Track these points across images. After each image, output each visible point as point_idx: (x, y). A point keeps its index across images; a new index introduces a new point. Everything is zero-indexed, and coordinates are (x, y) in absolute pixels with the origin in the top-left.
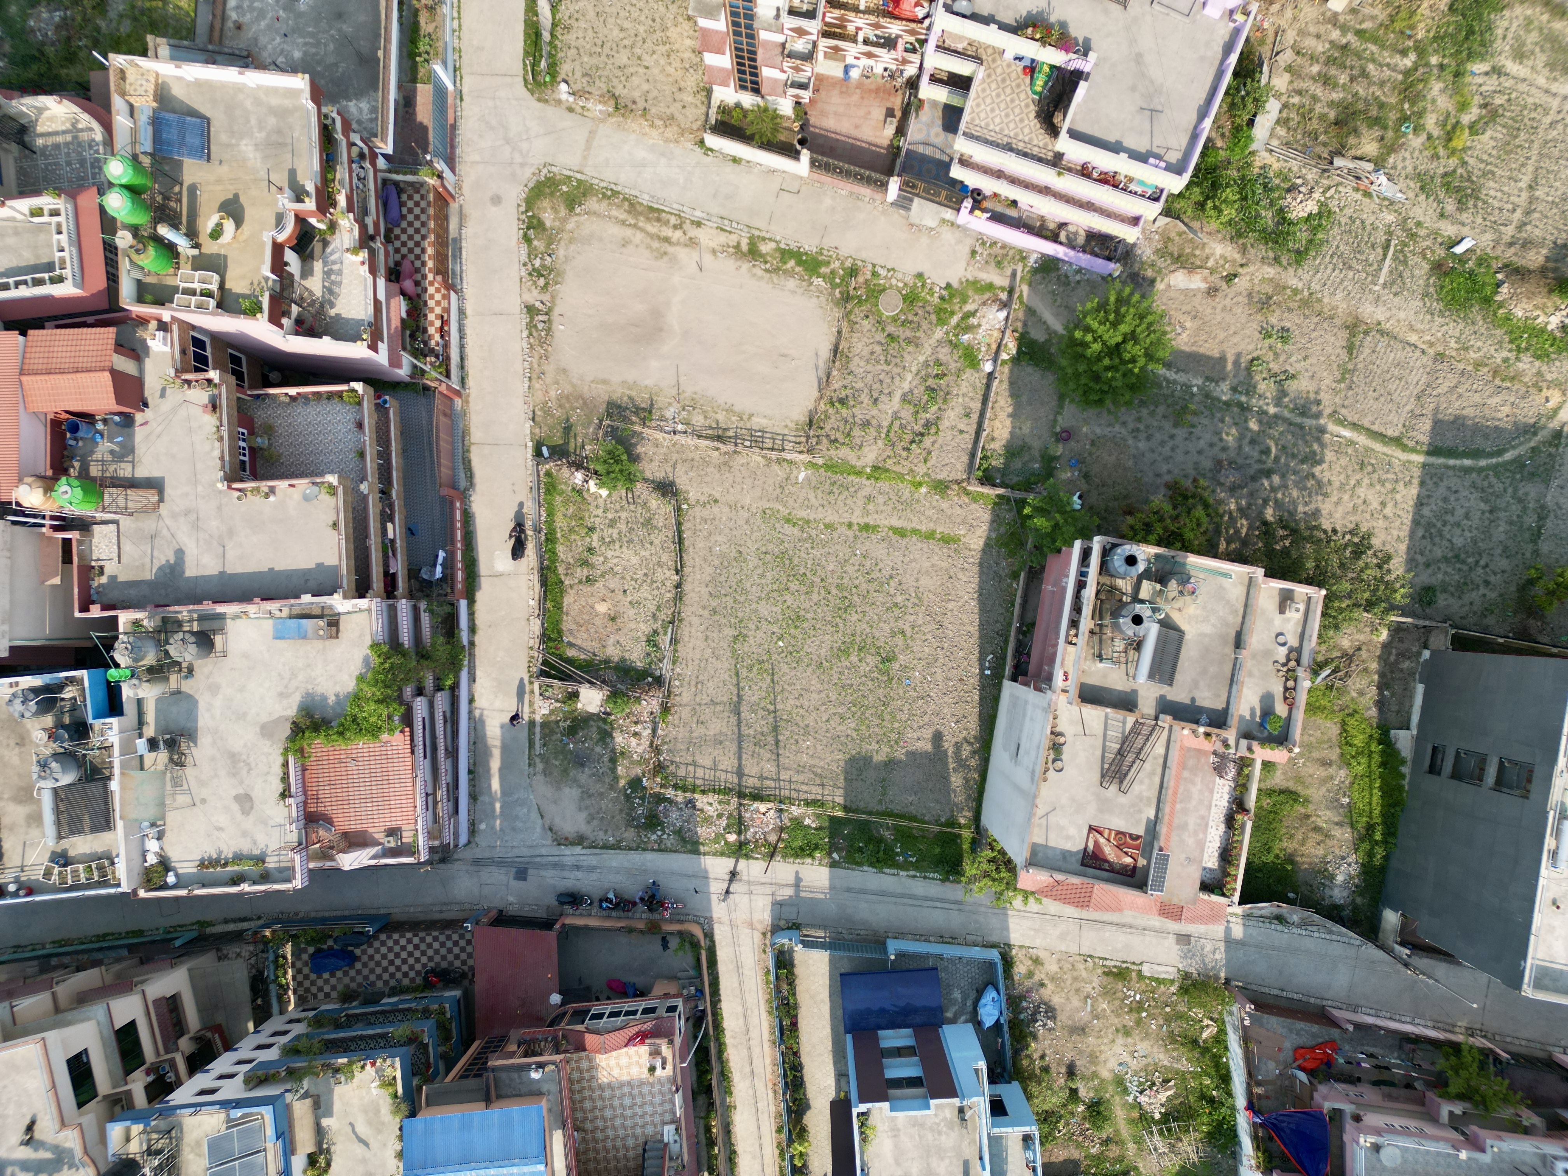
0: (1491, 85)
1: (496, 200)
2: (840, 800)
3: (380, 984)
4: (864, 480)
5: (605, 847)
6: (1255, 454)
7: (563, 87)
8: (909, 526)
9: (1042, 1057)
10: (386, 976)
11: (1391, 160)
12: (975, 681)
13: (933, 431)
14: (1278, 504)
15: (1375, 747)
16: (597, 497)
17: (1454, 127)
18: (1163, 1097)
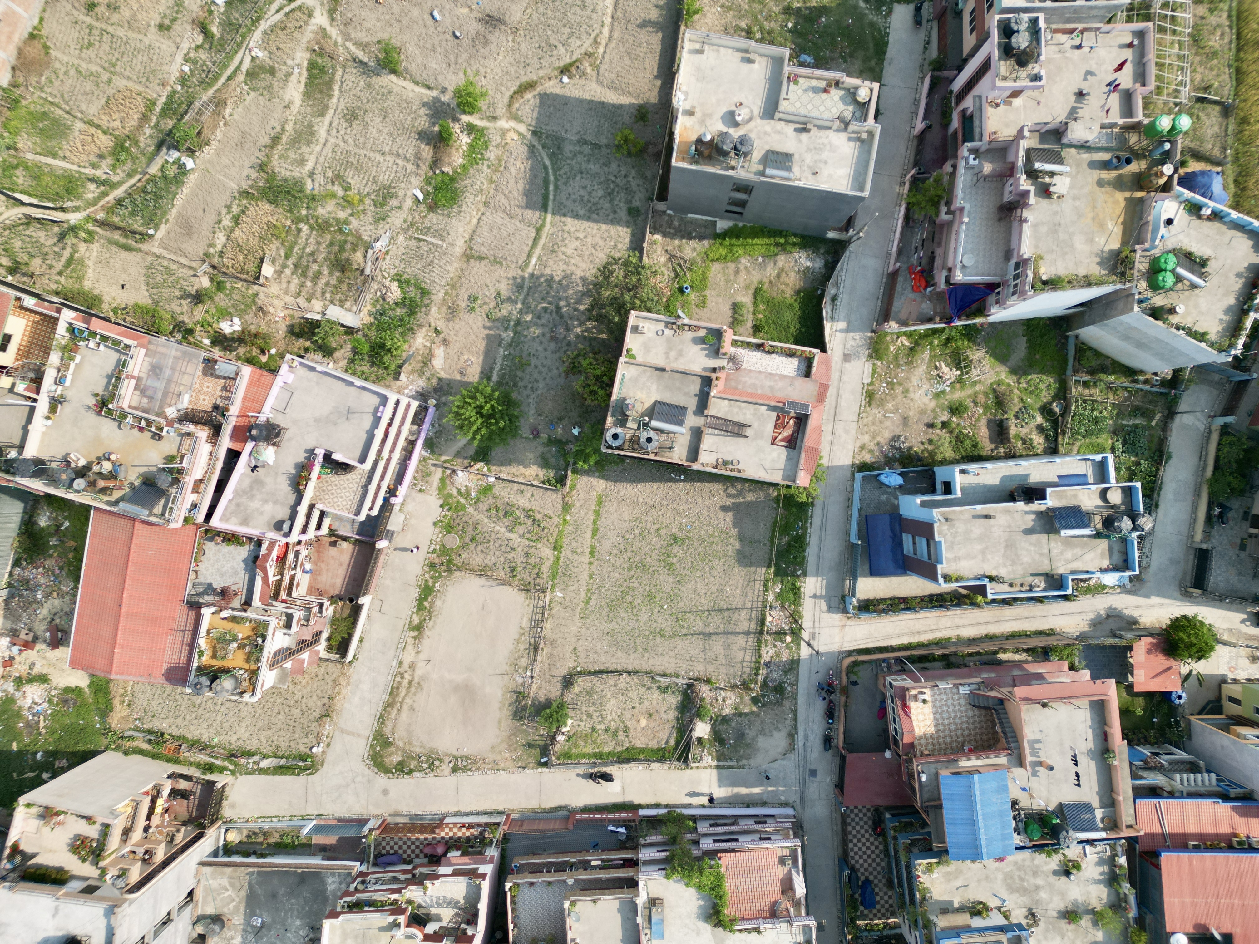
0: (319, 179)
1: (385, 792)
2: (764, 570)
3: (883, 864)
4: (562, 555)
5: (795, 719)
6: (547, 316)
7: (314, 750)
8: (591, 527)
9: (922, 443)
10: (878, 860)
11: (366, 238)
12: (688, 485)
13: (531, 513)
14: (578, 302)
15: (727, 242)
16: (572, 726)
17: (345, 201)
18: (945, 369)
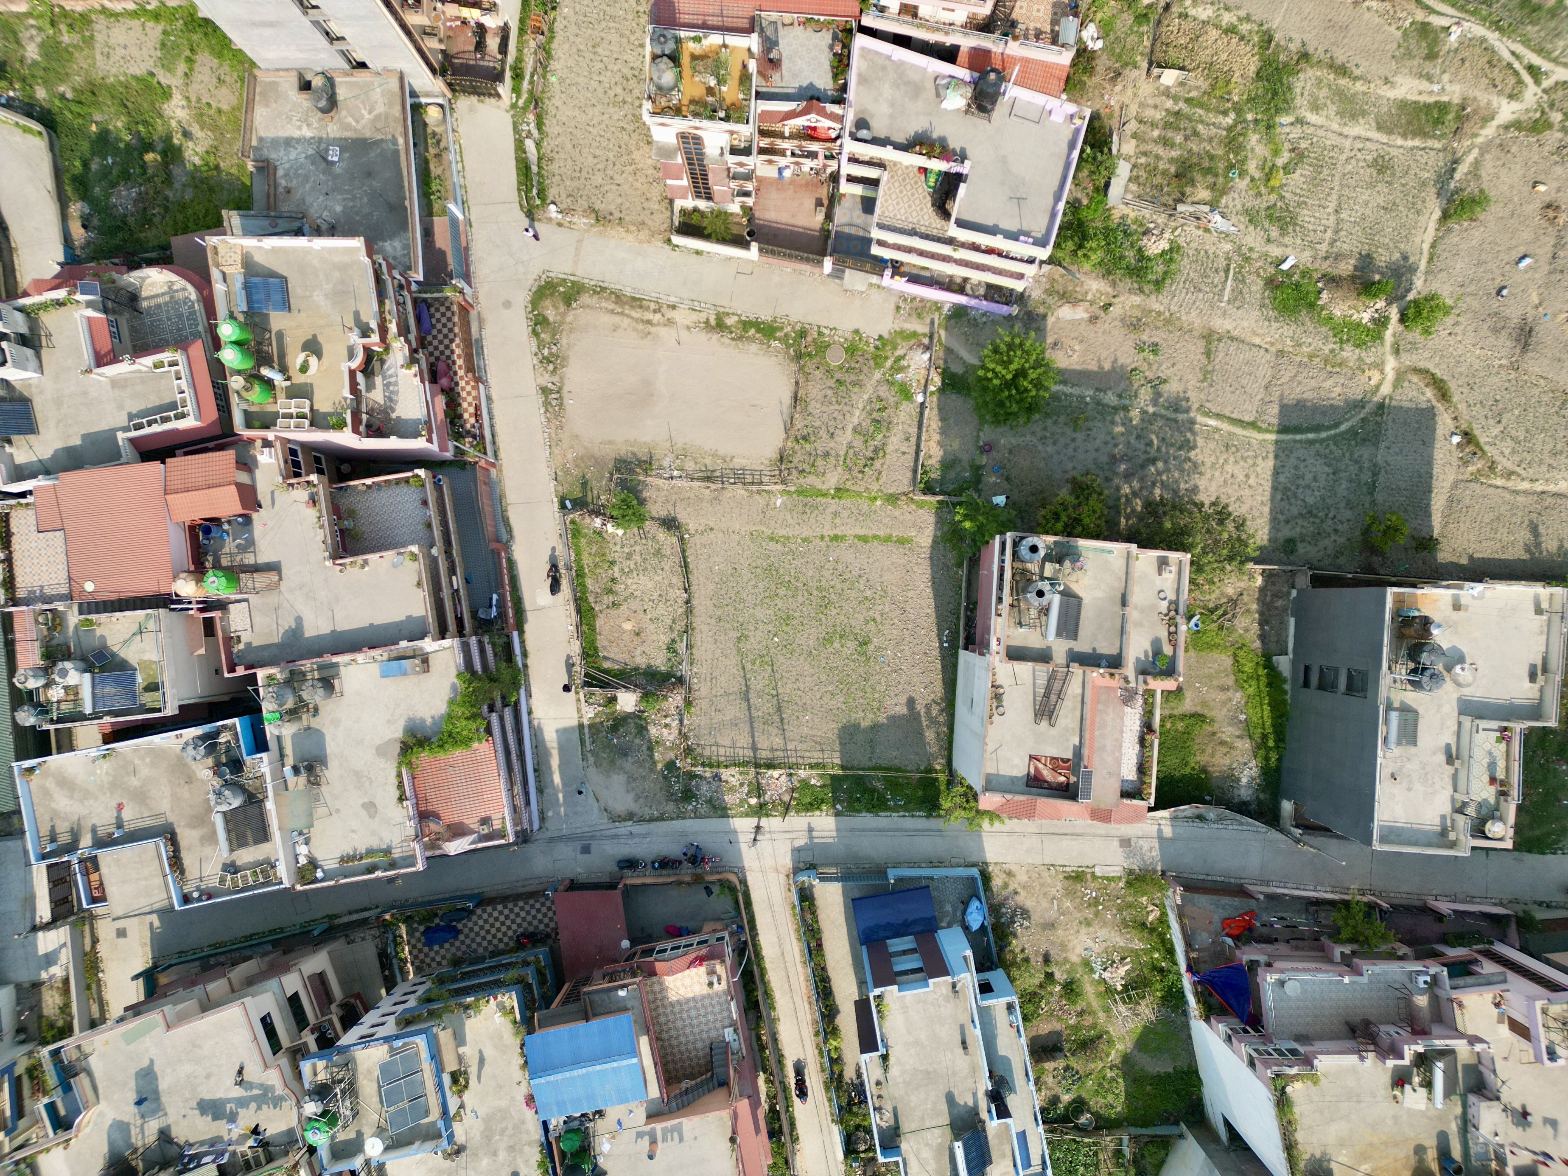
0: (1296, 132)
1: (507, 304)
2: (837, 761)
3: (481, 950)
4: (830, 500)
5: (652, 820)
6: (1142, 447)
8: (870, 533)
9: (1023, 950)
10: (485, 944)
11: (1224, 201)
12: (936, 653)
13: (881, 454)
14: (1164, 485)
15: (1262, 672)
16: (614, 536)
17: (1271, 169)
18: (1122, 971)
